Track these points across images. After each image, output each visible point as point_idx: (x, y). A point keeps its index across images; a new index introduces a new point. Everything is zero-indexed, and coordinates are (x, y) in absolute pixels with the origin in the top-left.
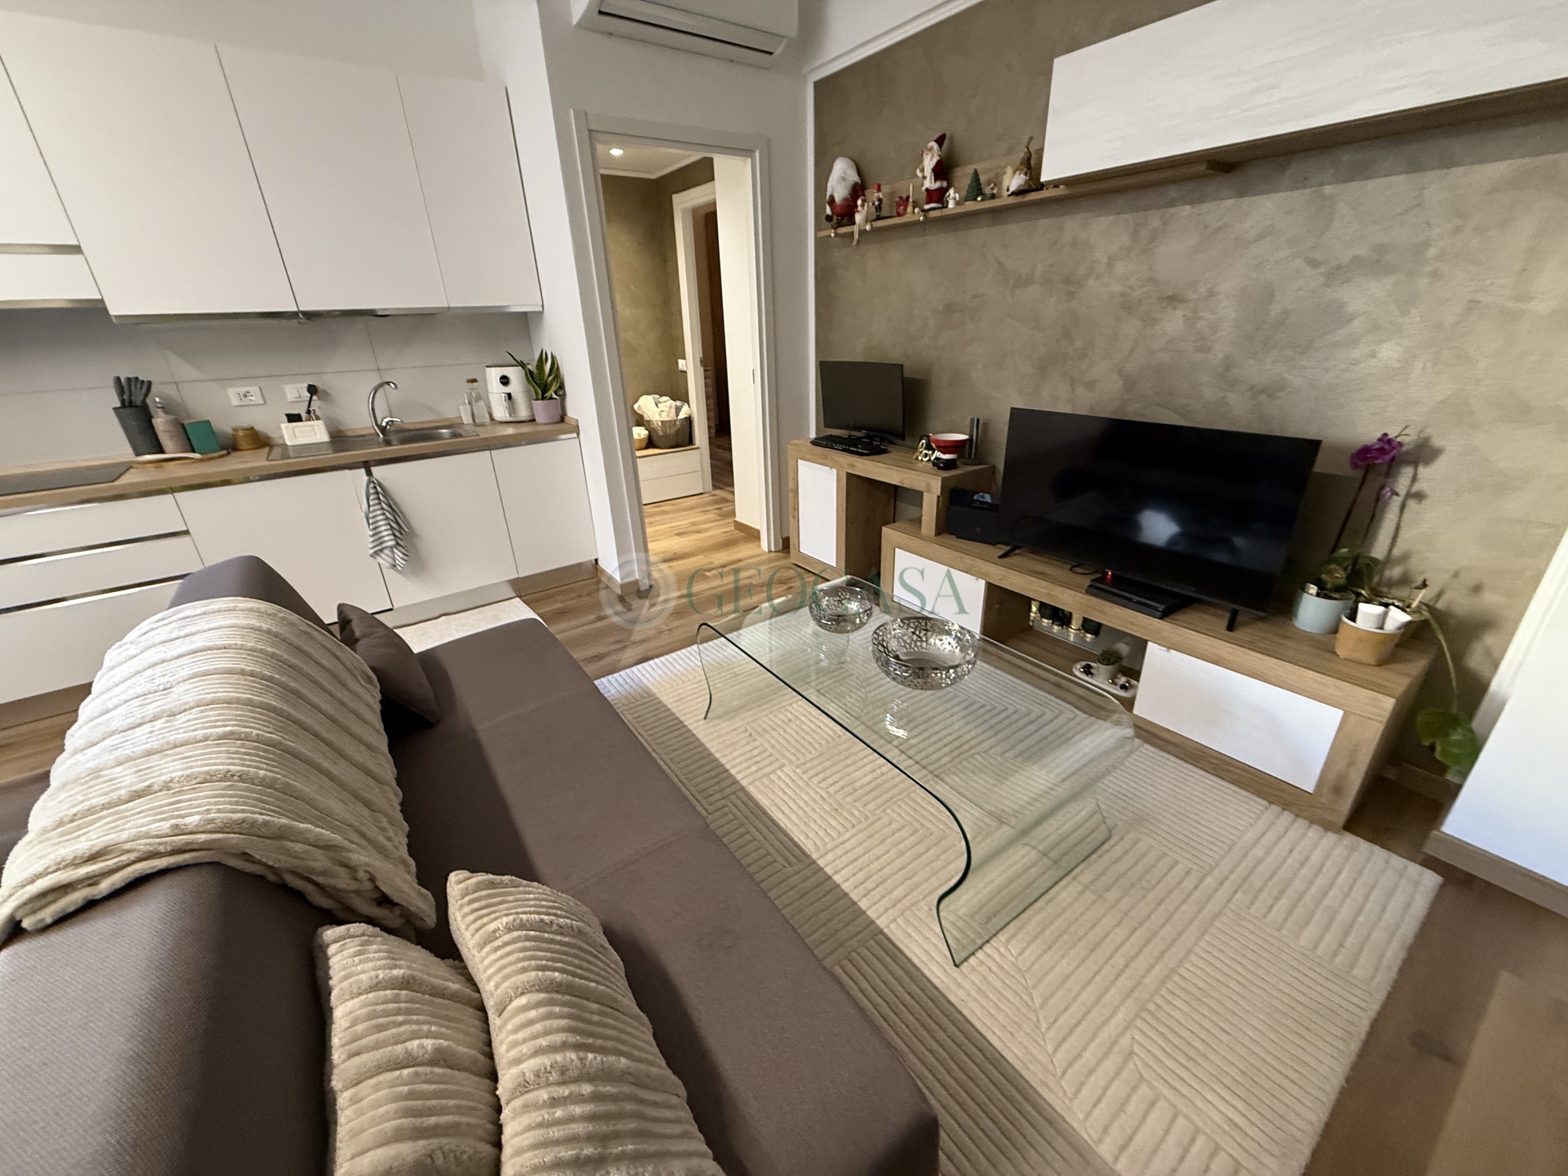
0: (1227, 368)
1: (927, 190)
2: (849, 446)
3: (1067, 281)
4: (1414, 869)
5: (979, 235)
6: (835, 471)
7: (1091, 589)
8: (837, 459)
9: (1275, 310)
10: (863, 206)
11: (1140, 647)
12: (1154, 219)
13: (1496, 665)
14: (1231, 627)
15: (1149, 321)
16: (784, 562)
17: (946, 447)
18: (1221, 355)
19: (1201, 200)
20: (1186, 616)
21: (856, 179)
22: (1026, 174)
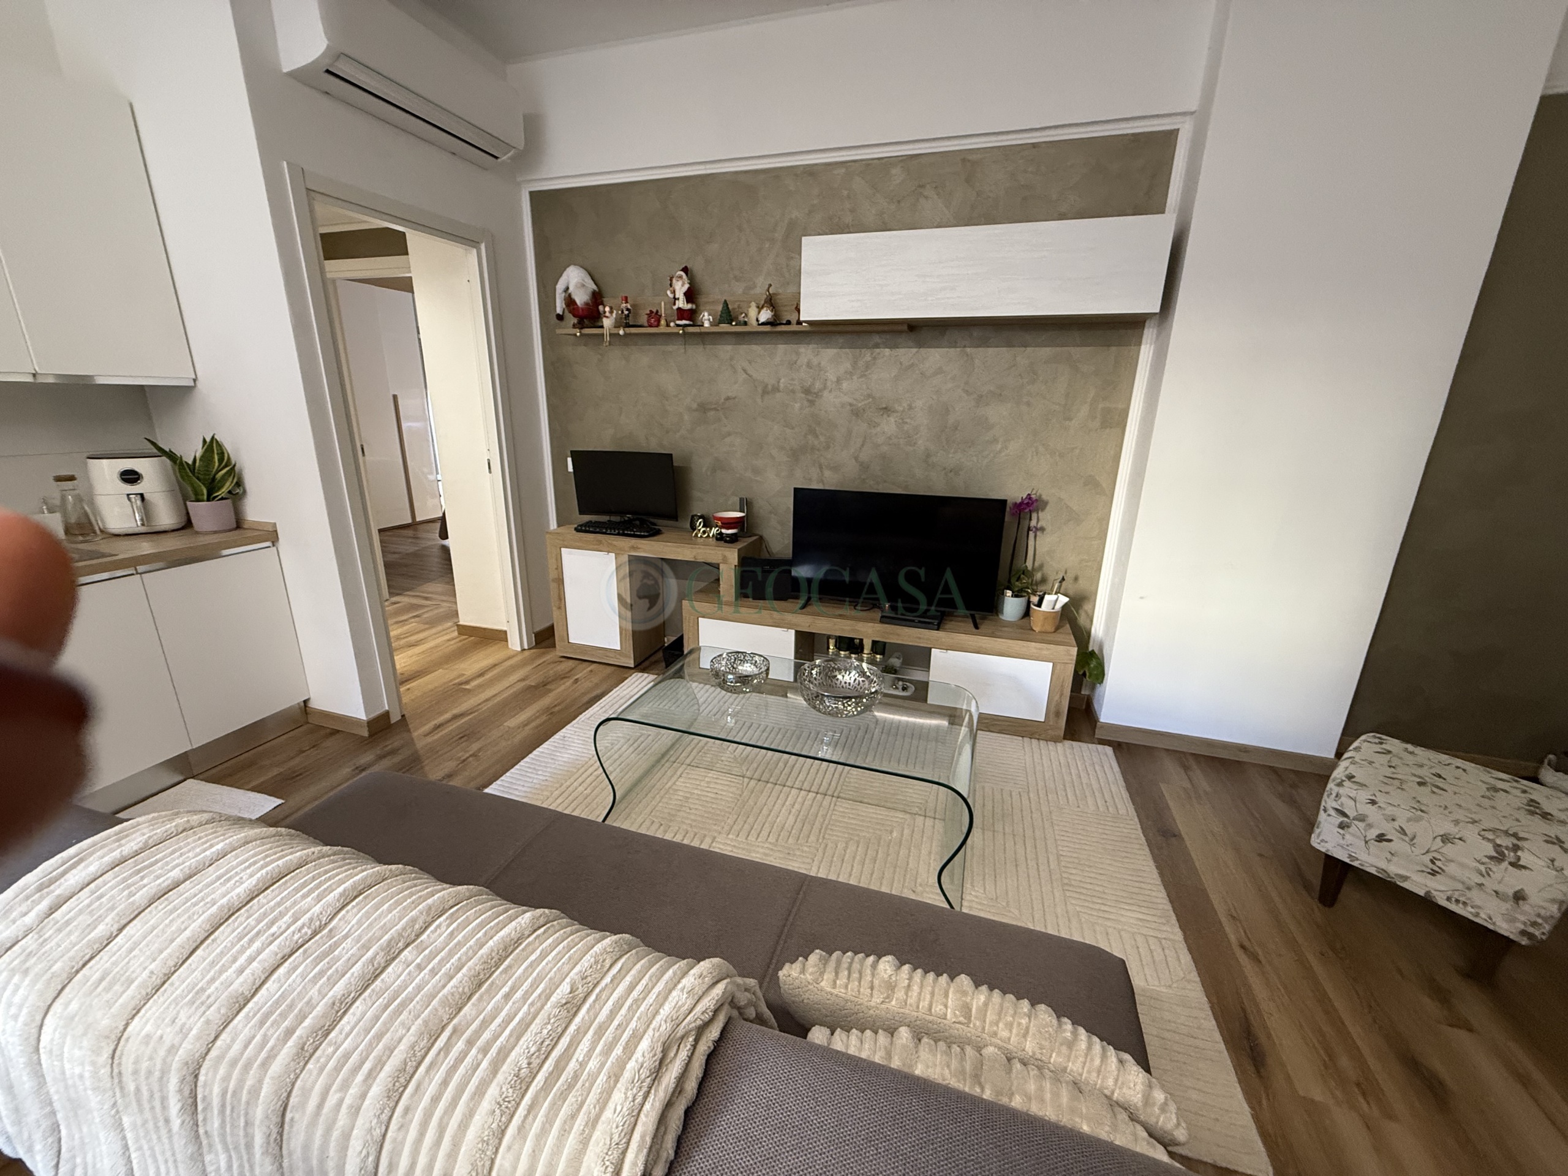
0: (928, 456)
1: (679, 309)
2: (624, 529)
3: (807, 391)
4: (1100, 747)
5: (726, 350)
6: (613, 555)
7: (884, 619)
8: (614, 543)
9: (951, 420)
10: (611, 312)
11: (927, 653)
12: (867, 355)
13: (1092, 621)
14: (977, 627)
15: (873, 425)
16: (551, 656)
17: (728, 523)
18: (923, 448)
19: (895, 346)
20: (949, 625)
21: (595, 287)
22: (772, 311)
